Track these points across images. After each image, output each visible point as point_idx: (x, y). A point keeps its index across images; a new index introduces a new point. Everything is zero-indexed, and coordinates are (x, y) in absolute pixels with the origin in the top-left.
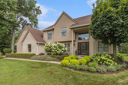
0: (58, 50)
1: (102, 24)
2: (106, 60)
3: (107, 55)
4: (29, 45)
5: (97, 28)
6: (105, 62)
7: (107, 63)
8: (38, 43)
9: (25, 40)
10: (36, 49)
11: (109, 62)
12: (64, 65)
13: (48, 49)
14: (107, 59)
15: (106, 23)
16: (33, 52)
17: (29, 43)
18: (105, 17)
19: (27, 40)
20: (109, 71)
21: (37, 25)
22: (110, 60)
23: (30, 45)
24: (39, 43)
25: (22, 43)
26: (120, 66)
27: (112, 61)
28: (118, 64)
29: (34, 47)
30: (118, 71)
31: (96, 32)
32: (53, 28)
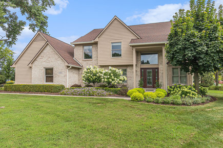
0: (113, 80)
1: (185, 48)
2: (189, 93)
3: (189, 87)
4: (46, 69)
5: (178, 53)
6: (188, 94)
7: (191, 95)
8: (69, 67)
9: (38, 59)
10: (65, 76)
11: (193, 94)
12: (139, 99)
13: (91, 77)
14: (190, 91)
15: (189, 48)
16: (57, 82)
17: (49, 66)
18: (188, 41)
19: (44, 59)
20: (195, 103)
21: (45, 27)
22: (194, 92)
23: (52, 69)
24: (71, 66)
25: (30, 65)
26: (205, 98)
27: (195, 93)
28: (202, 97)
29: (61, 73)
30: (203, 103)
31: (176, 58)
32: (96, 40)
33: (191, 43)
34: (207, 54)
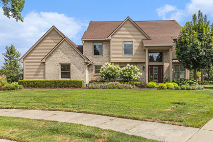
4: (62, 65)
9: (52, 54)
10: (84, 72)
19: (60, 55)
24: (90, 62)
25: (44, 61)
29: (79, 69)
32: (109, 38)
33: (196, 49)
34: (205, 57)
